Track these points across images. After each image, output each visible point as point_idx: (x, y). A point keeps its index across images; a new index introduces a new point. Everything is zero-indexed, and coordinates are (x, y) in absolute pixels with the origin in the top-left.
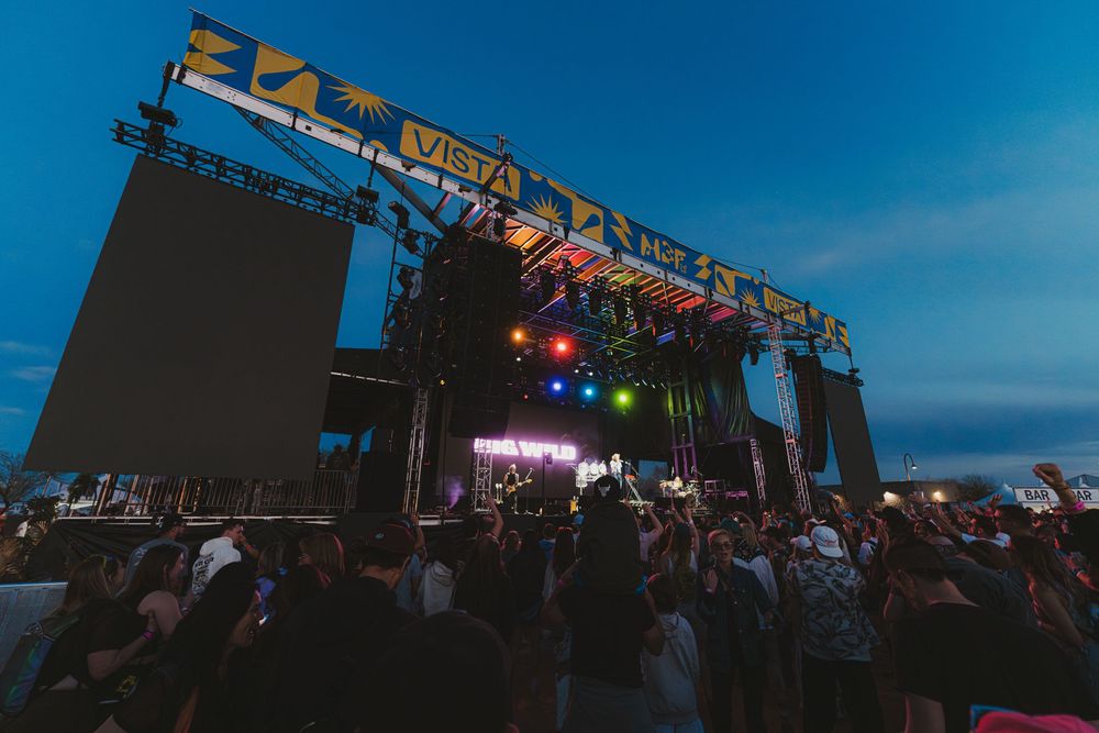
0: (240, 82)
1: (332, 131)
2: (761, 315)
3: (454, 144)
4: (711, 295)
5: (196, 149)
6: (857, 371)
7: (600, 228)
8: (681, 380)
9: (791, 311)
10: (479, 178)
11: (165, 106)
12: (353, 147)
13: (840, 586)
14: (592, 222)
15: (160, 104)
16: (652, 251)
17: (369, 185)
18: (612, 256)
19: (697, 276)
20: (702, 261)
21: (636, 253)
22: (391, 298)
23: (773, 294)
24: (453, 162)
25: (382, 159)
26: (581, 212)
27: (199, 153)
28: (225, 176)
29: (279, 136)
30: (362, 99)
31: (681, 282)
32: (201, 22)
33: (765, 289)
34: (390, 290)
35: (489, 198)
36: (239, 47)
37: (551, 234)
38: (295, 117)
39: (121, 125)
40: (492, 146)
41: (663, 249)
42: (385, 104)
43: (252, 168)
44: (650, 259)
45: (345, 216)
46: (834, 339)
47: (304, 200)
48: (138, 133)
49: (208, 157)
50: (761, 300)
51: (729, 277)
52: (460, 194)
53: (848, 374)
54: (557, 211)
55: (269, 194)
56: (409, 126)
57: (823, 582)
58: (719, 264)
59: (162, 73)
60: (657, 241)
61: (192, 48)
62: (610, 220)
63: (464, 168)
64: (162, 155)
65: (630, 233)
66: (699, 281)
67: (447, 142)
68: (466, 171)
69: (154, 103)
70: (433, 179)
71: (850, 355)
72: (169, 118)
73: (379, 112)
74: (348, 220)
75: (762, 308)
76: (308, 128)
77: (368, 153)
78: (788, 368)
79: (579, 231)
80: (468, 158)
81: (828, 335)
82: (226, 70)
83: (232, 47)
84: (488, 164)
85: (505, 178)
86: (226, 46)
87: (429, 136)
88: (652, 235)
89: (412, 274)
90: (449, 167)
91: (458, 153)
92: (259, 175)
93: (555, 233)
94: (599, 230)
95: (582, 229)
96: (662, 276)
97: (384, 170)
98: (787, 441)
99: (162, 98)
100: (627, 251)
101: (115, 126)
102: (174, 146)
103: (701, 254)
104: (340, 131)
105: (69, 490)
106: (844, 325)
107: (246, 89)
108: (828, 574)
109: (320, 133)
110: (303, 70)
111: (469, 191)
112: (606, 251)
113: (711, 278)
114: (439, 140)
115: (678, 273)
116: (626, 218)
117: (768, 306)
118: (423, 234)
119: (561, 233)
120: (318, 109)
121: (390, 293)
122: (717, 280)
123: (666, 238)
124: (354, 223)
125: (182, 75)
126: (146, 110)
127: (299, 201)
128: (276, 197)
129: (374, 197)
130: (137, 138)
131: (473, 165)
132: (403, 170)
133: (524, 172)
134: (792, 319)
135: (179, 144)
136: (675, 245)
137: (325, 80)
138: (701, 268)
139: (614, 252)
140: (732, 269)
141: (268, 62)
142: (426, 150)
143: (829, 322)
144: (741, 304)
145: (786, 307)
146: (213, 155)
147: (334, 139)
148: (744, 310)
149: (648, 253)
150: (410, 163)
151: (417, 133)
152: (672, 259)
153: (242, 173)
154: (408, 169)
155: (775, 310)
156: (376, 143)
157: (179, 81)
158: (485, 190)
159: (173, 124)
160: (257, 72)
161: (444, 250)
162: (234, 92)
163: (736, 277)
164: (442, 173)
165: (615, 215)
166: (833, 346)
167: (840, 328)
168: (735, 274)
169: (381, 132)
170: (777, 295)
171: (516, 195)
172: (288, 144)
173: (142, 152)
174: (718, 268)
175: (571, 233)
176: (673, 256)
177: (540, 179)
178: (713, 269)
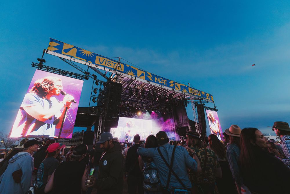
0: (60, 52)
1: (79, 60)
2: (188, 94)
3: (108, 60)
4: (174, 90)
5: (49, 67)
6: (216, 107)
7: (144, 76)
8: (171, 111)
9: (196, 93)
10: (114, 67)
12: (84, 63)
14: (142, 75)
15: (42, 58)
17: (88, 71)
20: (171, 82)
21: (154, 81)
23: (191, 89)
24: (108, 64)
25: (91, 65)
26: (139, 73)
28: (55, 72)
29: (68, 61)
30: (86, 52)
31: (166, 88)
32: (52, 40)
33: (189, 88)
34: (91, 94)
35: (116, 71)
36: (59, 44)
38: (71, 58)
39: (34, 63)
40: (117, 60)
41: (161, 80)
42: (92, 53)
43: (61, 70)
44: (158, 83)
45: (82, 78)
46: (209, 99)
47: (72, 75)
48: (37, 65)
49: (52, 68)
50: (188, 91)
51: (179, 86)
52: (109, 71)
54: (133, 73)
56: (97, 57)
58: (176, 82)
59: (43, 52)
61: (50, 46)
62: (147, 74)
64: (42, 69)
65: (152, 77)
66: (170, 87)
67: (106, 60)
68: (111, 66)
69: (40, 58)
70: (103, 68)
71: (214, 103)
72: (44, 61)
73: (90, 55)
75: (188, 92)
76: (74, 60)
77: (88, 64)
78: (195, 107)
80: (111, 63)
81: (207, 98)
82: (57, 49)
83: (58, 44)
84: (116, 64)
87: (102, 59)
88: (158, 77)
89: (97, 90)
91: (109, 62)
92: (63, 71)
93: (132, 78)
94: (144, 77)
95: (140, 76)
96: (161, 86)
97: (91, 67)
98: (196, 126)
99: (42, 57)
100: (151, 81)
101: (32, 64)
103: (171, 80)
104: (81, 60)
106: (212, 95)
107: (61, 53)
109: (77, 61)
110: (73, 48)
111: (111, 70)
112: (146, 82)
113: (174, 86)
114: (104, 60)
115: (165, 85)
116: (151, 74)
117: (190, 92)
118: (100, 81)
119: (134, 78)
120: (77, 56)
121: (91, 95)
122: (176, 87)
123: (162, 77)
125: (47, 51)
126: (39, 60)
128: (66, 75)
129: (89, 73)
130: (36, 66)
131: (113, 64)
132: (96, 67)
133: (125, 65)
134: (197, 95)
135: (45, 66)
136: (164, 79)
137: (78, 49)
138: (171, 84)
139: (148, 82)
140: (180, 84)
141: (65, 47)
142: (101, 62)
143: (208, 95)
144: (182, 92)
145: (195, 92)
146: (53, 68)
147: (80, 62)
148: (183, 93)
149: (157, 81)
150: (97, 65)
151: (99, 58)
152: (163, 82)
153: (59, 71)
154: (97, 67)
155: (192, 93)
156: (89, 62)
157: (46, 53)
158: (115, 70)
159: (45, 62)
160: (63, 49)
161: (105, 84)
162: (58, 54)
163: (181, 86)
164: (105, 67)
165: (148, 73)
166: (209, 101)
167: (211, 96)
168: (180, 85)
169: (91, 59)
170: (192, 89)
171: (123, 70)
172: (70, 63)
173: (38, 68)
174: (176, 84)
175: (137, 78)
176: (163, 81)
177: (129, 66)
178: (174, 84)
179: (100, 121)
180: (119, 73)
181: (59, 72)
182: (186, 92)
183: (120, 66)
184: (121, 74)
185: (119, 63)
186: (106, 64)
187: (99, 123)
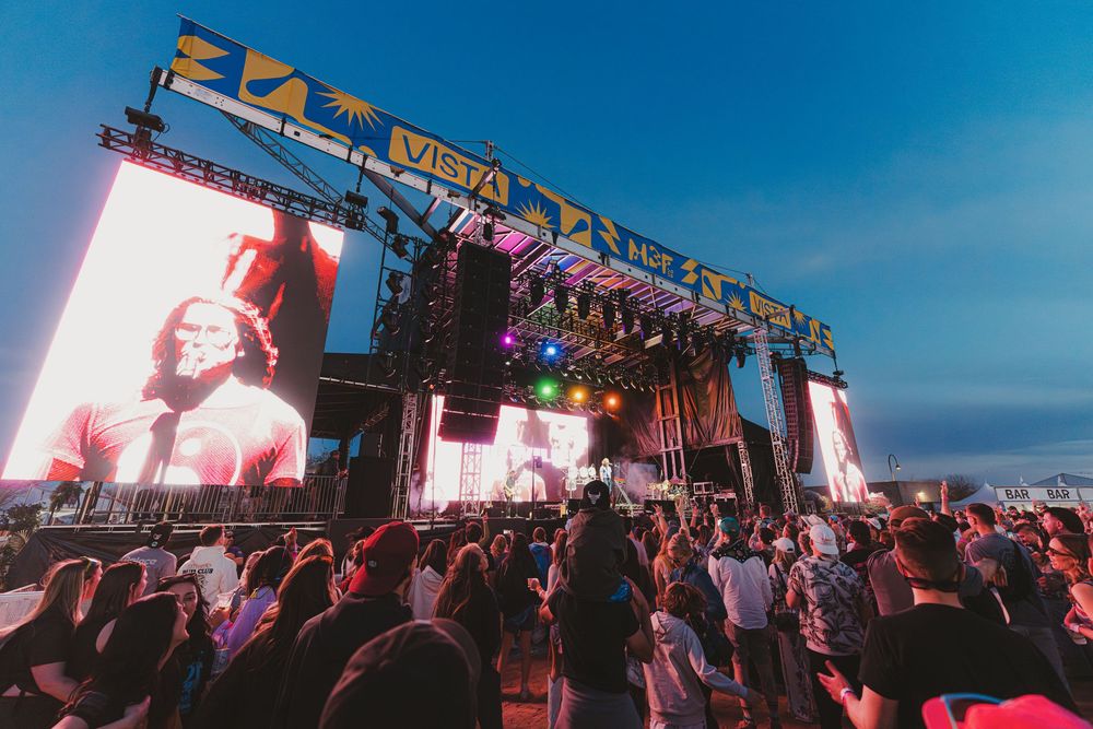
0: (229, 88)
1: (321, 136)
2: (747, 318)
3: (443, 149)
4: (698, 299)
5: (182, 154)
7: (588, 233)
8: (669, 383)
9: (776, 315)
10: (468, 184)
11: (153, 111)
12: (342, 152)
13: (843, 583)
14: (580, 227)
15: (147, 110)
16: (640, 256)
17: (358, 190)
18: (600, 261)
19: (684, 280)
20: (689, 266)
21: (624, 258)
22: (380, 303)
23: (758, 298)
24: (442, 167)
25: (372, 164)
26: (569, 217)
27: (186, 158)
28: (213, 181)
29: (267, 140)
30: (351, 105)
31: (668, 286)
32: (189, 28)
33: (751, 293)
34: (379, 294)
35: (478, 203)
36: (227, 53)
37: (540, 238)
38: (284, 122)
39: (108, 130)
40: (481, 152)
41: (650, 254)
42: (373, 110)
43: (239, 174)
44: (638, 263)
45: (335, 221)
46: (819, 342)
47: (292, 205)
48: (125, 139)
49: (196, 163)
50: (747, 303)
51: (716, 281)
52: (449, 200)
53: (832, 376)
54: (546, 217)
56: (397, 132)
57: (828, 580)
58: (706, 268)
59: (149, 78)
60: (644, 245)
61: (180, 54)
62: (598, 225)
63: (453, 173)
64: (149, 160)
65: (618, 238)
66: (685, 285)
67: (436, 148)
68: (456, 176)
69: (141, 108)
70: (422, 184)
71: (834, 357)
72: (156, 124)
73: (368, 118)
74: (336, 225)
75: (748, 311)
76: (297, 134)
77: (357, 158)
78: (774, 371)
79: (568, 236)
80: (456, 163)
81: (812, 338)
82: (214, 76)
84: (477, 170)
85: (494, 183)
86: (215, 52)
87: (417, 142)
88: (639, 240)
89: (401, 278)
90: (438, 172)
91: (448, 160)
92: (247, 180)
93: (543, 237)
94: (586, 236)
95: (571, 233)
96: (650, 280)
97: (373, 177)
98: (774, 443)
99: (149, 103)
100: (614, 255)
101: (101, 131)
102: (162, 151)
103: (688, 259)
104: (328, 137)
105: (52, 498)
106: (828, 328)
107: (234, 95)
108: (832, 572)
109: (309, 139)
110: (292, 76)
111: (458, 196)
112: (594, 255)
113: (699, 280)
114: (428, 145)
115: (665, 277)
116: (615, 225)
117: (753, 309)
118: (412, 239)
119: (549, 237)
120: (307, 115)
121: (379, 297)
122: (705, 287)
123: (654, 243)
125: (169, 80)
126: (132, 115)
127: (288, 206)
128: (264, 202)
129: (363, 202)
130: (123, 143)
131: (462, 170)
132: (392, 176)
133: (513, 178)
134: (778, 322)
135: (166, 149)
136: (662, 249)
137: (314, 86)
138: (688, 272)
139: (603, 256)
140: (718, 274)
141: (256, 67)
142: (415, 156)
143: (814, 326)
144: (727, 307)
145: (772, 311)
146: (200, 161)
147: (323, 144)
148: (731, 314)
149: (636, 258)
150: (400, 169)
151: (405, 138)
152: (659, 264)
153: (230, 178)
154: (397, 174)
155: (761, 314)
156: (365, 149)
157: (166, 86)
158: (474, 195)
159: (161, 129)
160: (246, 78)
161: (432, 253)
162: (221, 97)
163: (722, 281)
164: (431, 179)
165: (603, 220)
166: (818, 349)
167: (825, 331)
168: (721, 278)
169: (370, 138)
170: (762, 299)
172: (276, 150)
173: (129, 157)
174: (704, 273)
175: (559, 238)
176: (661, 260)
177: (529, 184)
178: (699, 274)
179: (405, 415)
181: (230, 183)
182: (742, 309)
186: (434, 166)
187: (404, 423)
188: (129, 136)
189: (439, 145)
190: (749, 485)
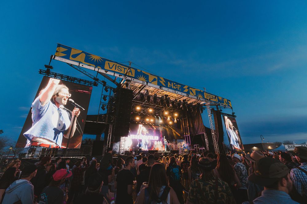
0: (67, 57)
1: (88, 66)
2: (204, 100)
3: (118, 65)
4: (188, 96)
5: (56, 74)
6: (234, 113)
8: (186, 117)
9: (213, 98)
10: (124, 72)
11: (51, 65)
12: (93, 68)
14: (154, 80)
15: (49, 64)
16: (171, 86)
17: (97, 77)
18: (160, 88)
19: (184, 91)
20: (185, 87)
21: (166, 87)
22: (101, 103)
24: (118, 69)
25: (100, 71)
26: (151, 78)
27: (57, 74)
28: (63, 78)
29: (76, 67)
30: (96, 57)
32: (59, 46)
33: (205, 93)
34: (101, 101)
35: (127, 77)
37: (143, 84)
38: (80, 63)
39: (41, 70)
41: (174, 85)
42: (101, 58)
44: (171, 88)
45: (91, 85)
46: (227, 105)
50: (203, 96)
51: (194, 91)
52: (119, 77)
53: (232, 114)
54: (145, 78)
55: (73, 82)
56: (107, 62)
58: (191, 87)
59: (50, 58)
60: (172, 83)
61: (57, 51)
62: (159, 79)
63: (120, 70)
64: (49, 76)
65: (165, 82)
66: (185, 92)
68: (121, 71)
69: (48, 64)
70: (112, 74)
71: (232, 109)
72: (51, 67)
73: (99, 60)
74: (91, 86)
75: (204, 98)
76: (83, 66)
77: (96, 70)
78: (212, 114)
79: (151, 83)
80: (121, 68)
81: (225, 104)
82: (64, 55)
83: (66, 50)
84: (127, 69)
87: (111, 64)
88: (171, 82)
89: (106, 97)
90: (117, 71)
91: (119, 67)
92: (70, 78)
93: (144, 84)
94: (156, 82)
95: (151, 82)
96: (174, 92)
97: (100, 73)
98: (212, 134)
100: (164, 86)
101: (39, 70)
102: (52, 73)
103: (185, 85)
104: (90, 65)
106: (230, 101)
107: (69, 59)
109: (86, 66)
110: (82, 53)
111: (121, 76)
112: (158, 87)
113: (189, 91)
114: (114, 64)
115: (179, 91)
116: (164, 79)
117: (205, 97)
118: (110, 87)
119: (146, 83)
120: (85, 61)
123: (175, 82)
124: (93, 86)
125: (54, 57)
126: (46, 66)
127: (80, 82)
128: (74, 82)
131: (123, 69)
132: (105, 73)
133: (136, 70)
134: (213, 100)
136: (177, 84)
137: (87, 54)
138: (185, 89)
139: (160, 87)
140: (195, 89)
141: (73, 52)
142: (111, 67)
143: (225, 100)
144: (197, 97)
145: (212, 97)
146: (60, 74)
148: (198, 99)
149: (170, 86)
150: (107, 71)
151: (109, 63)
152: (177, 87)
154: (106, 72)
155: (208, 98)
156: (99, 67)
157: (54, 59)
158: (125, 75)
159: (52, 68)
160: (71, 54)
161: (114, 90)
162: (66, 60)
163: (196, 91)
164: (115, 72)
165: (161, 78)
166: (226, 107)
167: (229, 102)
169: (100, 64)
170: (208, 94)
171: (133, 76)
172: (79, 69)
173: (45, 75)
174: (190, 89)
175: (148, 83)
177: (140, 71)
178: (189, 89)
179: (109, 129)
180: (130, 79)
181: (67, 79)
183: (130, 71)
184: (131, 79)
185: (129, 68)
186: (115, 69)
187: (109, 131)
188: (45, 71)
189: (116, 64)
190: (207, 145)
